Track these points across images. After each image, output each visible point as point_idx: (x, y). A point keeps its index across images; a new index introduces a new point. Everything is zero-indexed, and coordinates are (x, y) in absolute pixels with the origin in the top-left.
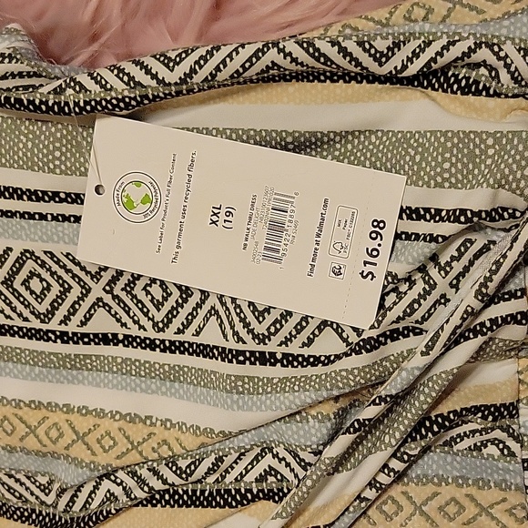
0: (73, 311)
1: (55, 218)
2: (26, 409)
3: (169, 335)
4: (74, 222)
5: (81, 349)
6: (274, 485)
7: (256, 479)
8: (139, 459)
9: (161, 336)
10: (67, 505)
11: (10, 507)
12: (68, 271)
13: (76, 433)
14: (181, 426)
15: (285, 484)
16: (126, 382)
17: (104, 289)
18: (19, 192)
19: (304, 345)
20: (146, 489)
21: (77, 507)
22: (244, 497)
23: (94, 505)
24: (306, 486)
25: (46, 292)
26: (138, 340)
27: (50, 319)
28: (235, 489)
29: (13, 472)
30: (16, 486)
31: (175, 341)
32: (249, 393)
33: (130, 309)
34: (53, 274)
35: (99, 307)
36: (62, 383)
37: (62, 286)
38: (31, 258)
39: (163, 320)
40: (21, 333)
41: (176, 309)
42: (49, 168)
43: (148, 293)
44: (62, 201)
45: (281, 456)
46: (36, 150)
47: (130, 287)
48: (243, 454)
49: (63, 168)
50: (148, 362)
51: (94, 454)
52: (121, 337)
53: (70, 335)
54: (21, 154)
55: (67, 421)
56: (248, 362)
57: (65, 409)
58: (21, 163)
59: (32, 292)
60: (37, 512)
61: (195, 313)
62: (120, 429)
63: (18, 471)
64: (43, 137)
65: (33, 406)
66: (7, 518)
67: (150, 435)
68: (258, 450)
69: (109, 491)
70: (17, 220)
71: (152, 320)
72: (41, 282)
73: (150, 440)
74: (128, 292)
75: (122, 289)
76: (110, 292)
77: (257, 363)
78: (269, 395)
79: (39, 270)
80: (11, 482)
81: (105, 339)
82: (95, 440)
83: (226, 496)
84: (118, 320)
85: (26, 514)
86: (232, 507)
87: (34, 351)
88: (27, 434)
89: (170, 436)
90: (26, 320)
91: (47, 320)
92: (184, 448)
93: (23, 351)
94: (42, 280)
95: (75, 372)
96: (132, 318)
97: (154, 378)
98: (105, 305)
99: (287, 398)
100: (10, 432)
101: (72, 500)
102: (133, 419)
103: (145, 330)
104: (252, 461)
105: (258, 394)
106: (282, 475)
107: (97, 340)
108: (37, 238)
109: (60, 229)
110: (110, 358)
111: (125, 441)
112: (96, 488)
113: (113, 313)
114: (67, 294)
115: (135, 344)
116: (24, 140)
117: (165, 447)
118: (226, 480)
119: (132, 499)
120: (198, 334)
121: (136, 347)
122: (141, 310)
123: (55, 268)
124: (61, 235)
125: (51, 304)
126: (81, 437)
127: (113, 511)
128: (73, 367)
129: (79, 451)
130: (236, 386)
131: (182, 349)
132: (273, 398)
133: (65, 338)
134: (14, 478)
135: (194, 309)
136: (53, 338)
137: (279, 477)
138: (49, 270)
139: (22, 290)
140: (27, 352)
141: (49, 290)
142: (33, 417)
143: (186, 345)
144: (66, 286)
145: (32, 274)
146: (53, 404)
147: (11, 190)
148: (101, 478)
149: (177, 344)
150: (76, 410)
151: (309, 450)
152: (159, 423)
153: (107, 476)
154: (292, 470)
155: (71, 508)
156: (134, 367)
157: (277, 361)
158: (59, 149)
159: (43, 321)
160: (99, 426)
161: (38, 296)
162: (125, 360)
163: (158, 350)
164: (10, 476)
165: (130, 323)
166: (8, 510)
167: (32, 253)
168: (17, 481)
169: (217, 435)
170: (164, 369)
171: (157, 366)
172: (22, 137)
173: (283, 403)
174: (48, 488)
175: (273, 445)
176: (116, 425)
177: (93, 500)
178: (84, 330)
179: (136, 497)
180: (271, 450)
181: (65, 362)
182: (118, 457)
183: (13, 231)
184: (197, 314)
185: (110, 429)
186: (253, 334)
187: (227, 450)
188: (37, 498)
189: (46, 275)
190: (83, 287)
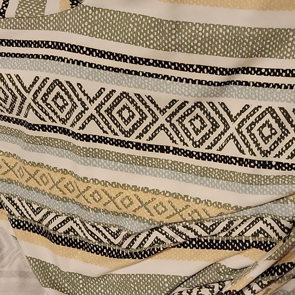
0: (146, 131)
1: (144, 74)
2: (110, 187)
3: (202, 149)
4: (155, 78)
5: (147, 154)
6: (263, 239)
7: (252, 235)
8: (180, 219)
9: (197, 150)
10: (129, 245)
11: (90, 245)
12: (147, 106)
13: (141, 202)
14: (206, 202)
15: (269, 239)
16: (174, 175)
17: (166, 119)
18: (125, 57)
19: (289, 157)
20: (184, 237)
21: (134, 247)
22: (244, 244)
23: (146, 246)
24: (291, 241)
25: (131, 118)
26: (182, 151)
27: (130, 135)
28: (239, 240)
29: (96, 224)
30: (97, 233)
31: (205, 153)
32: (256, 184)
33: (179, 132)
34: (137, 108)
35: (161, 129)
36: (133, 173)
37: (141, 115)
38: (126, 97)
39: (199, 141)
40: (111, 142)
41: (209, 135)
42: (146, 44)
43: (192, 124)
44: (150, 64)
45: (268, 223)
46: (139, 33)
47: (182, 120)
48: (245, 221)
49: (155, 45)
50: (188, 164)
51: (152, 215)
52: (171, 149)
53: (142, 145)
54: (129, 35)
55: (135, 195)
56: (256, 167)
57: (133, 188)
58: (129, 40)
59: (122, 118)
60: (107, 248)
61: (219, 137)
62: (169, 202)
63: (99, 224)
64: (143, 25)
65: (114, 185)
66: (87, 251)
67: (187, 206)
68: (254, 219)
69: (157, 237)
70: (121, 74)
71: (193, 140)
72: (129, 112)
73: (187, 209)
74: (180, 122)
75: (177, 121)
76: (170, 121)
77: (261, 167)
78: (269, 186)
79: (130, 105)
80: (93, 230)
81: (162, 149)
82: (152, 207)
83: (233, 244)
84: (172, 139)
85: (100, 249)
86: (237, 250)
87: (118, 153)
88: (109, 202)
89: (199, 207)
90: (116, 134)
91: (129, 136)
92: (208, 215)
93: (111, 153)
94: (130, 111)
95: (141, 167)
96: (180, 138)
97: (191, 174)
98: (165, 128)
99: (280, 188)
100: (97, 200)
101: (132, 242)
102: (177, 196)
103: (187, 146)
104: (250, 225)
105: (261, 185)
106: (267, 234)
107: (157, 149)
108: (132, 85)
109: (146, 81)
110: (164, 161)
111: (172, 208)
112: (148, 235)
113: (169, 134)
114: (144, 120)
115: (180, 153)
116: (132, 26)
117: (196, 214)
118: (232, 235)
119: (174, 243)
120: (220, 149)
121: (181, 155)
122: (186, 134)
123: (139, 104)
124: (147, 85)
125: (133, 126)
126: (144, 205)
127: (162, 249)
128: (141, 164)
129: (142, 213)
130: (248, 180)
131: (210, 158)
132: (271, 187)
133: (139, 147)
134: (96, 227)
135: (219, 135)
136: (131, 146)
137: (266, 235)
138: (136, 105)
139: (117, 116)
140: (114, 154)
141: (133, 118)
142: (113, 192)
143: (213, 156)
144: (144, 116)
145: (125, 107)
146: (126, 185)
147: (120, 56)
148: (152, 230)
149: (207, 155)
150: (140, 189)
151: (287, 219)
152: (192, 200)
153: (157, 229)
154: (275, 231)
155: (131, 246)
156: (179, 167)
157: (272, 166)
158: (153, 33)
159: (126, 136)
160: (155, 199)
161: (125, 121)
162: (173, 162)
163: (194, 158)
164: (94, 226)
165: (178, 140)
166: (88, 247)
167: (127, 94)
168: (97, 229)
169: (232, 209)
170: (197, 169)
171: (193, 167)
172: (130, 25)
173: (278, 190)
174: (116, 234)
175: (264, 216)
176: (167, 199)
177: (145, 242)
178: (150, 143)
179: (177, 241)
180: (262, 219)
181: (136, 161)
182: (168, 218)
183: (118, 80)
184: (221, 138)
185: (163, 201)
186: (261, 150)
187: (236, 217)
188: (109, 240)
189: (133, 108)
190: (153, 117)
